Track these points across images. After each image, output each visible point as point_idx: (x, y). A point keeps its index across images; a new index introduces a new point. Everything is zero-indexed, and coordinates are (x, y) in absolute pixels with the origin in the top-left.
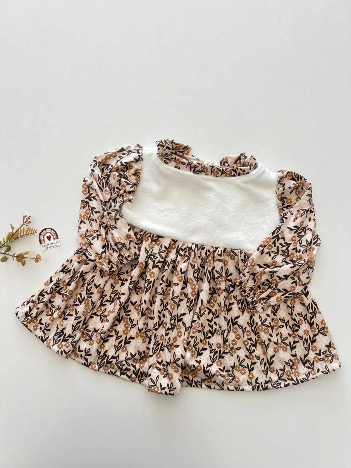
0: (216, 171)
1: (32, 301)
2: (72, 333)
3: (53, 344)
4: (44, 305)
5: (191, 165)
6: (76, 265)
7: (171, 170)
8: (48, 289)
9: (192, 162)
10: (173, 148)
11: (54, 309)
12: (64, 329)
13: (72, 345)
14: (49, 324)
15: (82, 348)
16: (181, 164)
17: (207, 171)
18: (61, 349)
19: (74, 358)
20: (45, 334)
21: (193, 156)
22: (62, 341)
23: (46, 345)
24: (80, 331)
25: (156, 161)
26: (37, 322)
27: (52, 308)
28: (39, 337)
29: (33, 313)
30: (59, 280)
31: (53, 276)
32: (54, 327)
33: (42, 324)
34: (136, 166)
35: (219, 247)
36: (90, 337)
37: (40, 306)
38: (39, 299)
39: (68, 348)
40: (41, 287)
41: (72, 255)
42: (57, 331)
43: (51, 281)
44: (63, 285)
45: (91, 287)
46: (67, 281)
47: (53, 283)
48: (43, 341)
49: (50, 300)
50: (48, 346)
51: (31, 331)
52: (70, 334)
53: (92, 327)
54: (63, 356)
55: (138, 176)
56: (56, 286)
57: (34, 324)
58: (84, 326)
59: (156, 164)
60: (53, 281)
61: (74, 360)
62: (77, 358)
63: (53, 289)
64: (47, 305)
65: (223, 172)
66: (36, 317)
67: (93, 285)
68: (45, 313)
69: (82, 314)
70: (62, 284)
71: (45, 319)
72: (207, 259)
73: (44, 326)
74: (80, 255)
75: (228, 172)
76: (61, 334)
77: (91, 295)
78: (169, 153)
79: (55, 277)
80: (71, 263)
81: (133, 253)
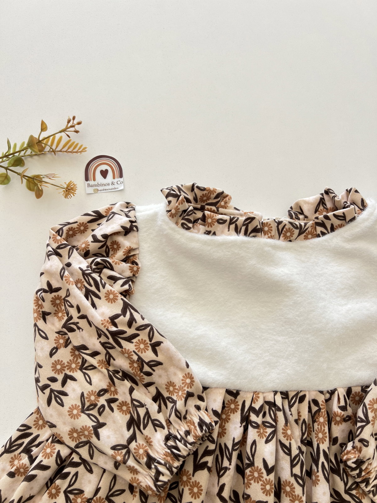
0: (289, 228)
9: (238, 219)
10: (196, 200)
16: (216, 224)
17: (270, 230)
21: (236, 209)
34: (126, 242)
55: (133, 262)
65: (302, 231)
78: (191, 208)
81: (196, 420)
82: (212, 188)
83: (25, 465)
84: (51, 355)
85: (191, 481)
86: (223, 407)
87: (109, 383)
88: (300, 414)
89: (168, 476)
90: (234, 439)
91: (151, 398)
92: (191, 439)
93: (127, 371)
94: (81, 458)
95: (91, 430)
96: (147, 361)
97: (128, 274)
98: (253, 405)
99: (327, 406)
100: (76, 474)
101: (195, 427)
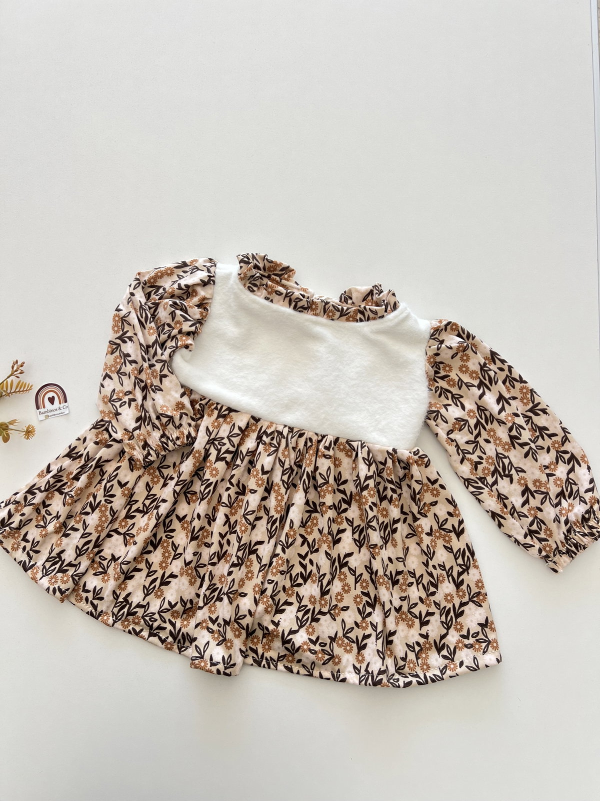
0: (332, 310)
1: (15, 501)
2: (75, 560)
3: (42, 575)
4: (33, 509)
5: (291, 297)
6: (91, 446)
7: (258, 303)
8: (42, 483)
9: (293, 293)
10: (264, 269)
11: (49, 518)
12: (63, 551)
13: (73, 579)
14: (38, 542)
15: (90, 587)
16: (274, 293)
17: (316, 309)
18: (53, 585)
19: (74, 602)
20: (30, 558)
21: (296, 283)
22: (57, 572)
23: (31, 576)
24: (89, 558)
25: (236, 287)
26: (19, 536)
27: (46, 515)
28: (20, 563)
29: (14, 522)
30: (61, 470)
31: (53, 462)
32: (46, 548)
33: (27, 541)
34: (202, 292)
35: (327, 435)
36: (104, 569)
37: (27, 510)
38: (25, 498)
39: (65, 583)
40: (31, 478)
41: (86, 431)
42: (50, 554)
43: (48, 471)
44: (67, 479)
45: (112, 486)
46: (75, 472)
47: (51, 474)
48: (26, 570)
49: (44, 502)
50: (34, 579)
51: (8, 552)
52: (71, 561)
53: (109, 553)
54: (56, 597)
55: (205, 309)
56: (56, 480)
57: (14, 541)
58: (96, 550)
59: (235, 291)
60: (51, 471)
61: (74, 605)
62: (80, 602)
63: (51, 484)
64: (38, 511)
65: (343, 314)
66: (19, 528)
67: (115, 482)
68: (34, 523)
69: (94, 528)
70: (66, 477)
71: (32, 534)
72: (307, 453)
73: (30, 543)
74: (99, 431)
75: (352, 314)
76: (57, 559)
77: (112, 499)
78: (258, 275)
79: (56, 465)
80: (84, 443)
82: (278, 262)
85: (212, 466)
86: (247, 427)
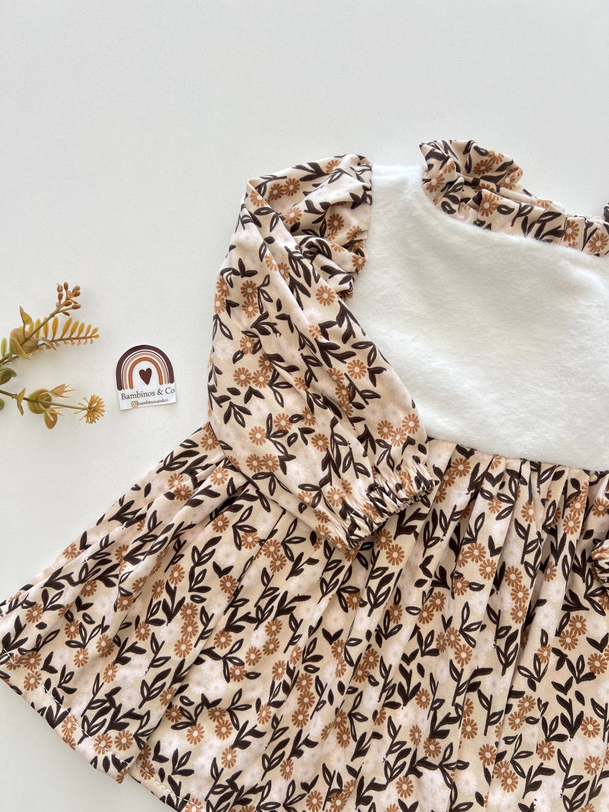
1: (25, 601)
2: (140, 707)
3: (81, 735)
4: (59, 615)
5: (529, 216)
6: (160, 501)
7: (462, 234)
8: (74, 568)
9: (530, 209)
10: (468, 168)
11: (89, 628)
12: (116, 690)
13: (139, 742)
14: (72, 674)
15: (167, 751)
17: (573, 235)
18: (103, 753)
19: (138, 776)
20: (60, 701)
21: (526, 193)
22: (109, 729)
23: (62, 735)
24: (164, 701)
25: (418, 205)
26: (37, 663)
27: (84, 624)
28: (42, 711)
29: (26, 639)
30: (106, 543)
31: (91, 530)
32: (86, 683)
33: (52, 670)
34: (352, 220)
36: (190, 717)
37: (50, 618)
38: (45, 595)
39: (124, 749)
40: (53, 560)
41: (150, 473)
42: (95, 694)
43: (84, 546)
44: (117, 559)
45: (204, 571)
46: (131, 547)
47: (90, 552)
48: (53, 723)
49: (78, 601)
50: (68, 740)
51: (19, 693)
52: (133, 709)
53: (197, 692)
54: (110, 775)
55: (359, 252)
56: (97, 561)
57: (29, 671)
58: (177, 686)
59: (417, 213)
60: (89, 546)
61: (140, 782)
62: (149, 778)
63: (90, 569)
64: (69, 616)
66: (37, 649)
67: (209, 566)
68: (63, 637)
69: (174, 648)
70: (116, 555)
71: (61, 657)
73: (58, 675)
74: (175, 474)
76: (107, 704)
77: (203, 595)
78: (460, 181)
79: (98, 533)
80: (146, 495)
81: (413, 475)
82: (497, 154)
83: (188, 487)
84: (235, 360)
85: (391, 544)
86: (449, 466)
87: (306, 408)
88: (550, 494)
89: (366, 531)
90: (455, 506)
91: (357, 436)
92: (402, 494)
93: (331, 399)
94: (258, 491)
95: (277, 460)
96: (360, 390)
97: (350, 267)
98: (490, 471)
99: (590, 491)
100: (250, 509)
101: (411, 482)
